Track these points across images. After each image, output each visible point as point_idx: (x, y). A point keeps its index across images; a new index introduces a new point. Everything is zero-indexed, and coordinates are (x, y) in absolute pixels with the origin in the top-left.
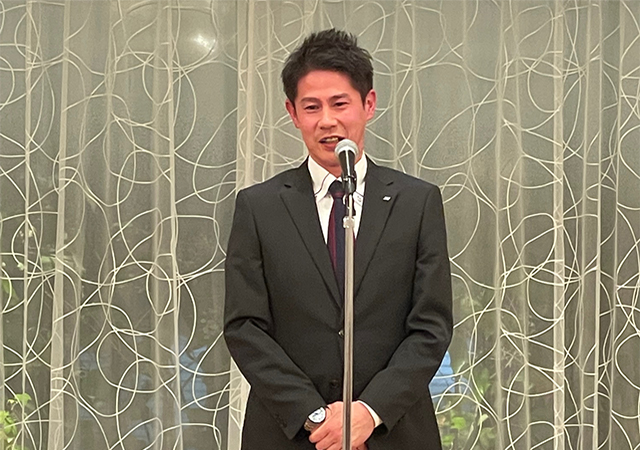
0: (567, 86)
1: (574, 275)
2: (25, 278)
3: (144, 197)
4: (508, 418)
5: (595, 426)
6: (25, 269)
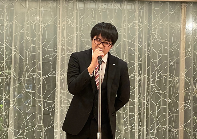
0: (139, 30)
1: (140, 77)
2: (4, 77)
3: (34, 57)
4: (124, 112)
5: (145, 114)
6: (4, 75)
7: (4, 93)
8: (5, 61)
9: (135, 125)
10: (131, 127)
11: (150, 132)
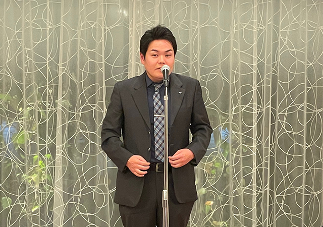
2: (47, 111)
3: (92, 79)
4: (234, 165)
5: (269, 168)
6: (47, 107)
7: (47, 136)
8: (48, 85)
9: (253, 185)
10: (247, 188)
11: (276, 196)
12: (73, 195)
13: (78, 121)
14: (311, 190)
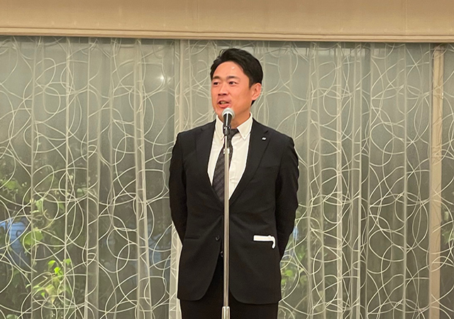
2: (66, 202)
3: (130, 160)
4: (314, 273)
5: (359, 277)
6: (66, 197)
7: (66, 235)
8: (67, 169)
9: (338, 299)
10: (330, 303)
11: (368, 314)
12: (106, 313)
13: (111, 215)
14: (414, 306)
